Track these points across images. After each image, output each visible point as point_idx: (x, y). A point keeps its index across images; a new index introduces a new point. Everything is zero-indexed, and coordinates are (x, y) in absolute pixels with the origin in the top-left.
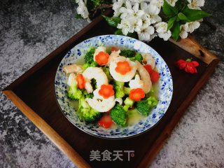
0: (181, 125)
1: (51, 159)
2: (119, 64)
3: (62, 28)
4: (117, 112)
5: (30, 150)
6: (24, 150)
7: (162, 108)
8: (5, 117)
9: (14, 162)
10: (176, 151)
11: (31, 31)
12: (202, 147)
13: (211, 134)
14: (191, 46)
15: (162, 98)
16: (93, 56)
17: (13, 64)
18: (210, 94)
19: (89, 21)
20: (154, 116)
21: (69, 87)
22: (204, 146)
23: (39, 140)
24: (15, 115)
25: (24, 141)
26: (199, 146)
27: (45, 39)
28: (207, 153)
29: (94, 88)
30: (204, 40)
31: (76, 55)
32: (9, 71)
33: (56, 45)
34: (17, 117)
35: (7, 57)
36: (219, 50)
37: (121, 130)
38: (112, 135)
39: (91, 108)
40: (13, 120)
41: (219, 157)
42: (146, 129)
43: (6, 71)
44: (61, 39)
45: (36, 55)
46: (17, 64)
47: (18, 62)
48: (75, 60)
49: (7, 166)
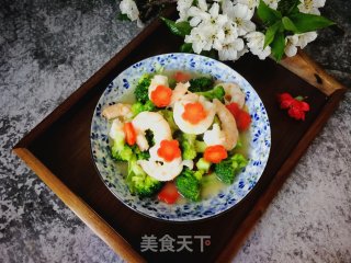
0: (282, 194)
1: (91, 248)
2: (188, 107)
3: (97, 38)
4: (185, 180)
5: (60, 236)
6: (51, 235)
7: (254, 172)
8: (20, 186)
9: (37, 253)
10: (273, 234)
11: (49, 44)
12: (311, 226)
13: (326, 207)
14: (303, 67)
15: (255, 156)
16: (147, 91)
17: (25, 101)
18: (329, 144)
19: (140, 26)
20: (241, 185)
21: (113, 141)
22: (316, 225)
23: (73, 221)
24: (34, 183)
25: (50, 222)
26: (308, 225)
27: (72, 58)
28: (320, 236)
29: (151, 144)
30: (324, 53)
31: (121, 87)
32: (20, 113)
33: (89, 68)
34: (37, 186)
35: (14, 90)
36: (347, 70)
37: (192, 208)
38: (179, 215)
39: (147, 175)
40: (32, 190)
41: (337, 241)
42: (229, 206)
43: (14, 113)
44: (97, 57)
45: (59, 86)
46: (31, 101)
47: (33, 98)
48: (120, 97)
49: (27, 260)
